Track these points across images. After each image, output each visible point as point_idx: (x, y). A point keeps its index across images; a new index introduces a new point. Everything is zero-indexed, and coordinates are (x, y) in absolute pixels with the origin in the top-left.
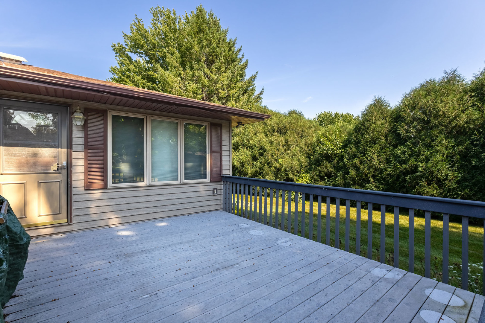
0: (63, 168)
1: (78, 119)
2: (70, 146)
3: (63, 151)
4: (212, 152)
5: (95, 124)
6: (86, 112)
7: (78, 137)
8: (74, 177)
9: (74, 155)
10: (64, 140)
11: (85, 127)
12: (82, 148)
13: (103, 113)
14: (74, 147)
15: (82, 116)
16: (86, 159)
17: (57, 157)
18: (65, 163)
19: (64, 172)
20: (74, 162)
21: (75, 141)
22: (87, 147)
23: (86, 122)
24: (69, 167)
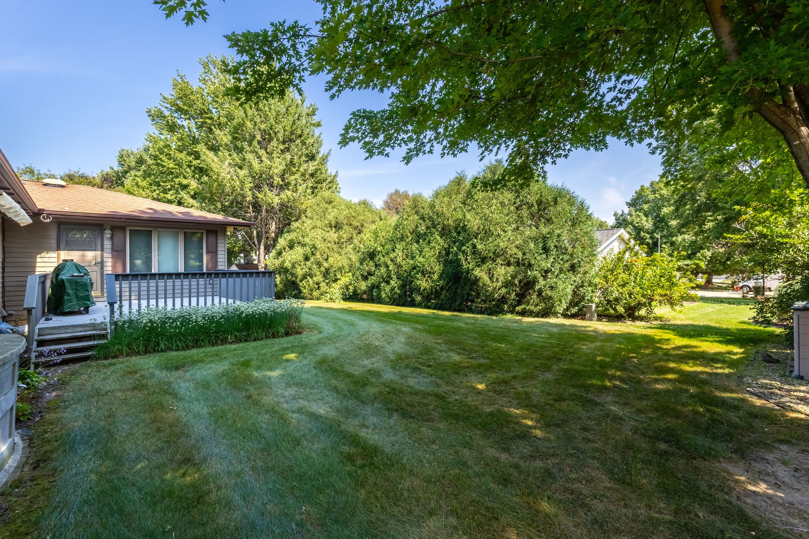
0: (99, 263)
1: (108, 234)
2: (102, 250)
3: (99, 253)
4: (208, 252)
5: (118, 235)
6: (113, 228)
7: (108, 244)
8: (105, 269)
9: (105, 255)
10: (99, 247)
11: (112, 238)
12: (110, 251)
13: (123, 229)
14: (105, 250)
15: (110, 232)
16: (113, 257)
17: (95, 258)
18: (100, 260)
19: (100, 265)
20: (105, 260)
21: (105, 247)
22: (113, 250)
23: (112, 235)
24: (102, 264)
